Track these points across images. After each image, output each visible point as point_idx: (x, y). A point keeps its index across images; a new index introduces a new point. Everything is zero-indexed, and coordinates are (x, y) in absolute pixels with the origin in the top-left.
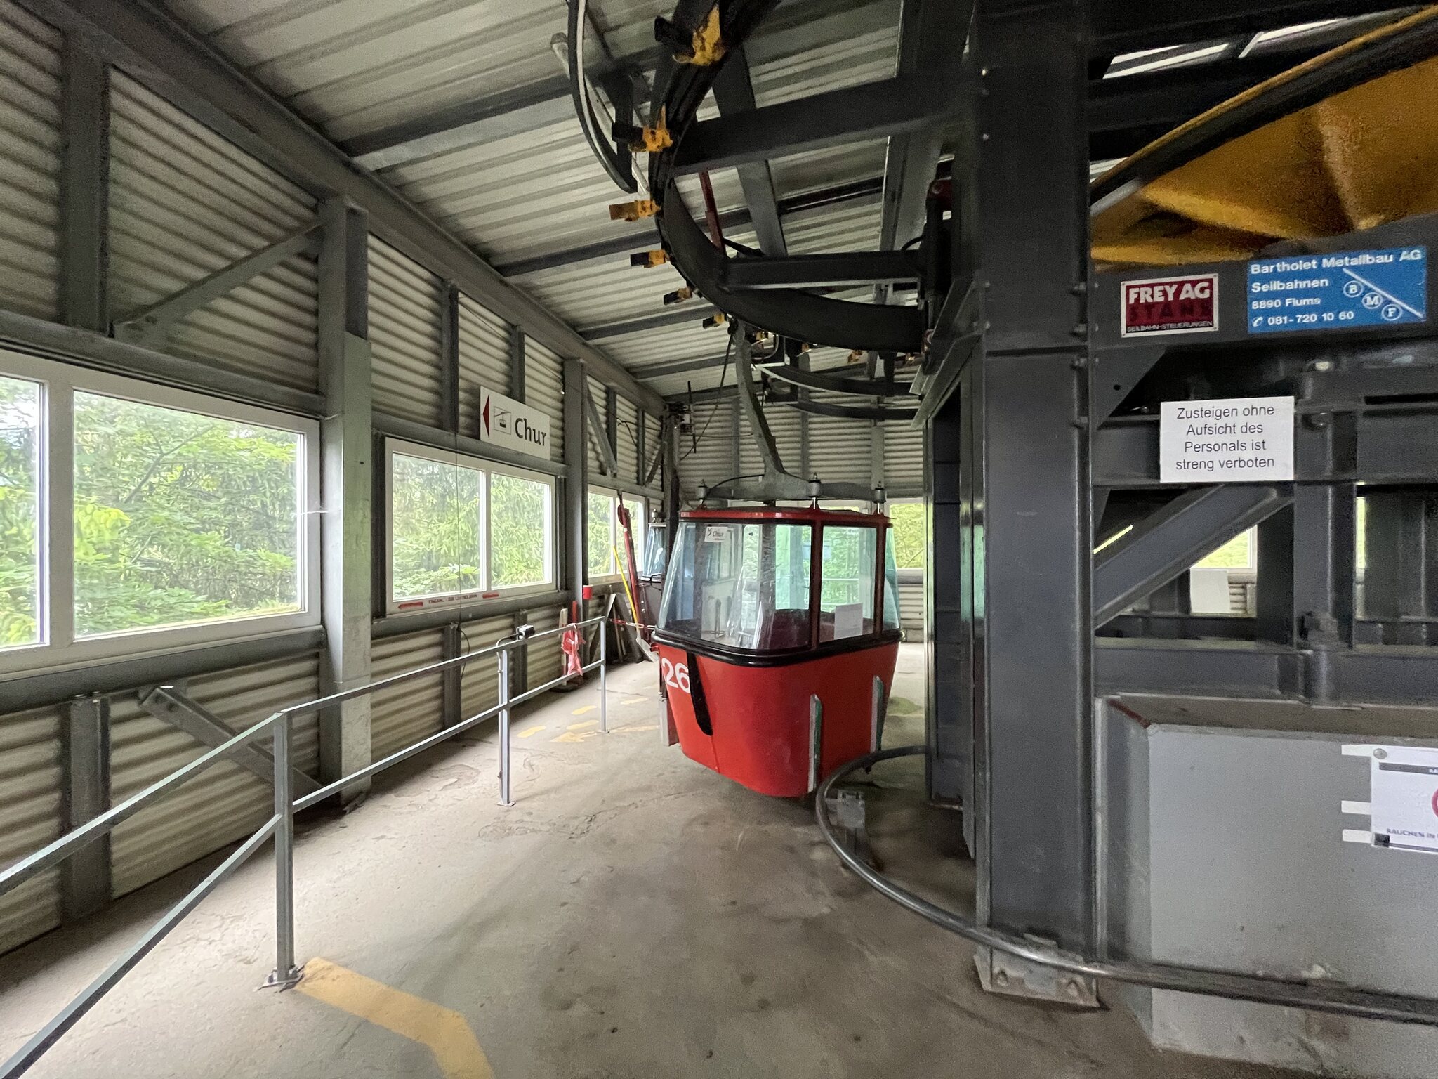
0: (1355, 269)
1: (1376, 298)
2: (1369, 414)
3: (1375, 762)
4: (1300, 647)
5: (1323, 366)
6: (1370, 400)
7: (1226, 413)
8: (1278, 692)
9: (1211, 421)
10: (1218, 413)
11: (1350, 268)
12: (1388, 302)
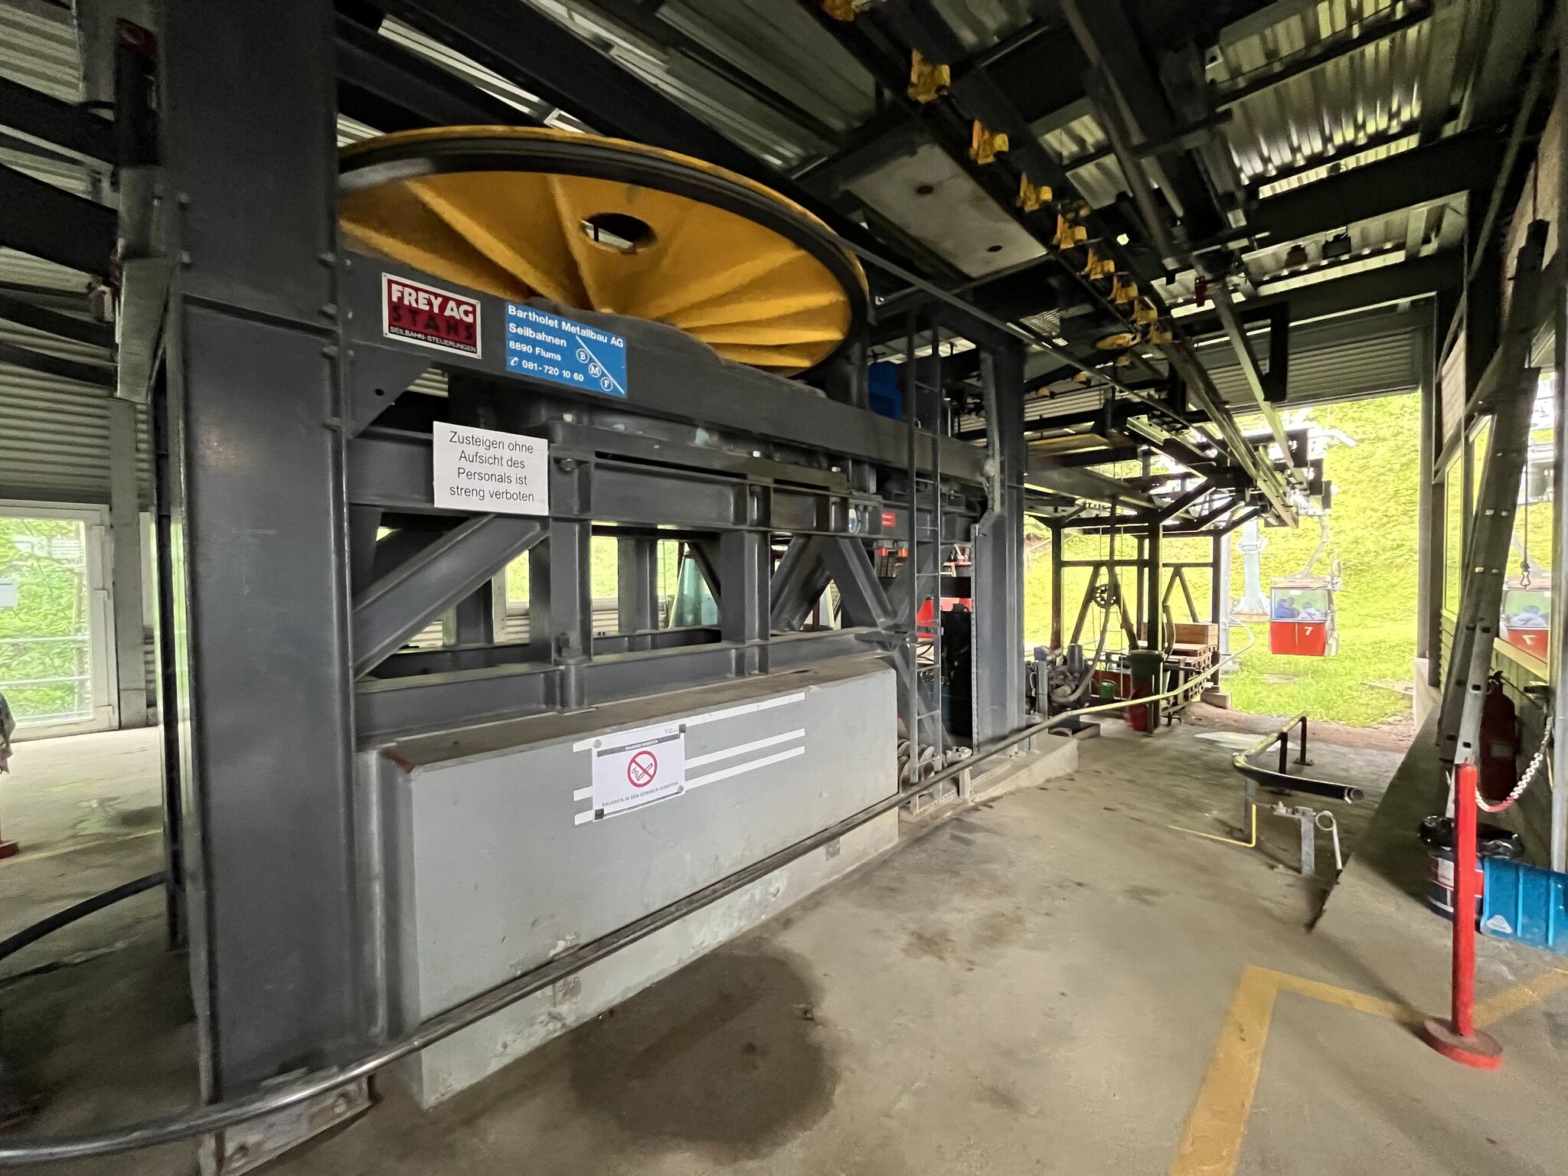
0: (585, 339)
1: (597, 369)
2: (598, 466)
3: (595, 752)
4: (557, 664)
5: (568, 418)
6: (599, 455)
7: (493, 444)
8: (543, 706)
9: (482, 450)
10: (488, 444)
11: (580, 337)
12: (603, 374)
